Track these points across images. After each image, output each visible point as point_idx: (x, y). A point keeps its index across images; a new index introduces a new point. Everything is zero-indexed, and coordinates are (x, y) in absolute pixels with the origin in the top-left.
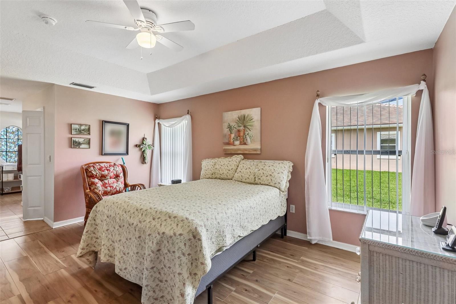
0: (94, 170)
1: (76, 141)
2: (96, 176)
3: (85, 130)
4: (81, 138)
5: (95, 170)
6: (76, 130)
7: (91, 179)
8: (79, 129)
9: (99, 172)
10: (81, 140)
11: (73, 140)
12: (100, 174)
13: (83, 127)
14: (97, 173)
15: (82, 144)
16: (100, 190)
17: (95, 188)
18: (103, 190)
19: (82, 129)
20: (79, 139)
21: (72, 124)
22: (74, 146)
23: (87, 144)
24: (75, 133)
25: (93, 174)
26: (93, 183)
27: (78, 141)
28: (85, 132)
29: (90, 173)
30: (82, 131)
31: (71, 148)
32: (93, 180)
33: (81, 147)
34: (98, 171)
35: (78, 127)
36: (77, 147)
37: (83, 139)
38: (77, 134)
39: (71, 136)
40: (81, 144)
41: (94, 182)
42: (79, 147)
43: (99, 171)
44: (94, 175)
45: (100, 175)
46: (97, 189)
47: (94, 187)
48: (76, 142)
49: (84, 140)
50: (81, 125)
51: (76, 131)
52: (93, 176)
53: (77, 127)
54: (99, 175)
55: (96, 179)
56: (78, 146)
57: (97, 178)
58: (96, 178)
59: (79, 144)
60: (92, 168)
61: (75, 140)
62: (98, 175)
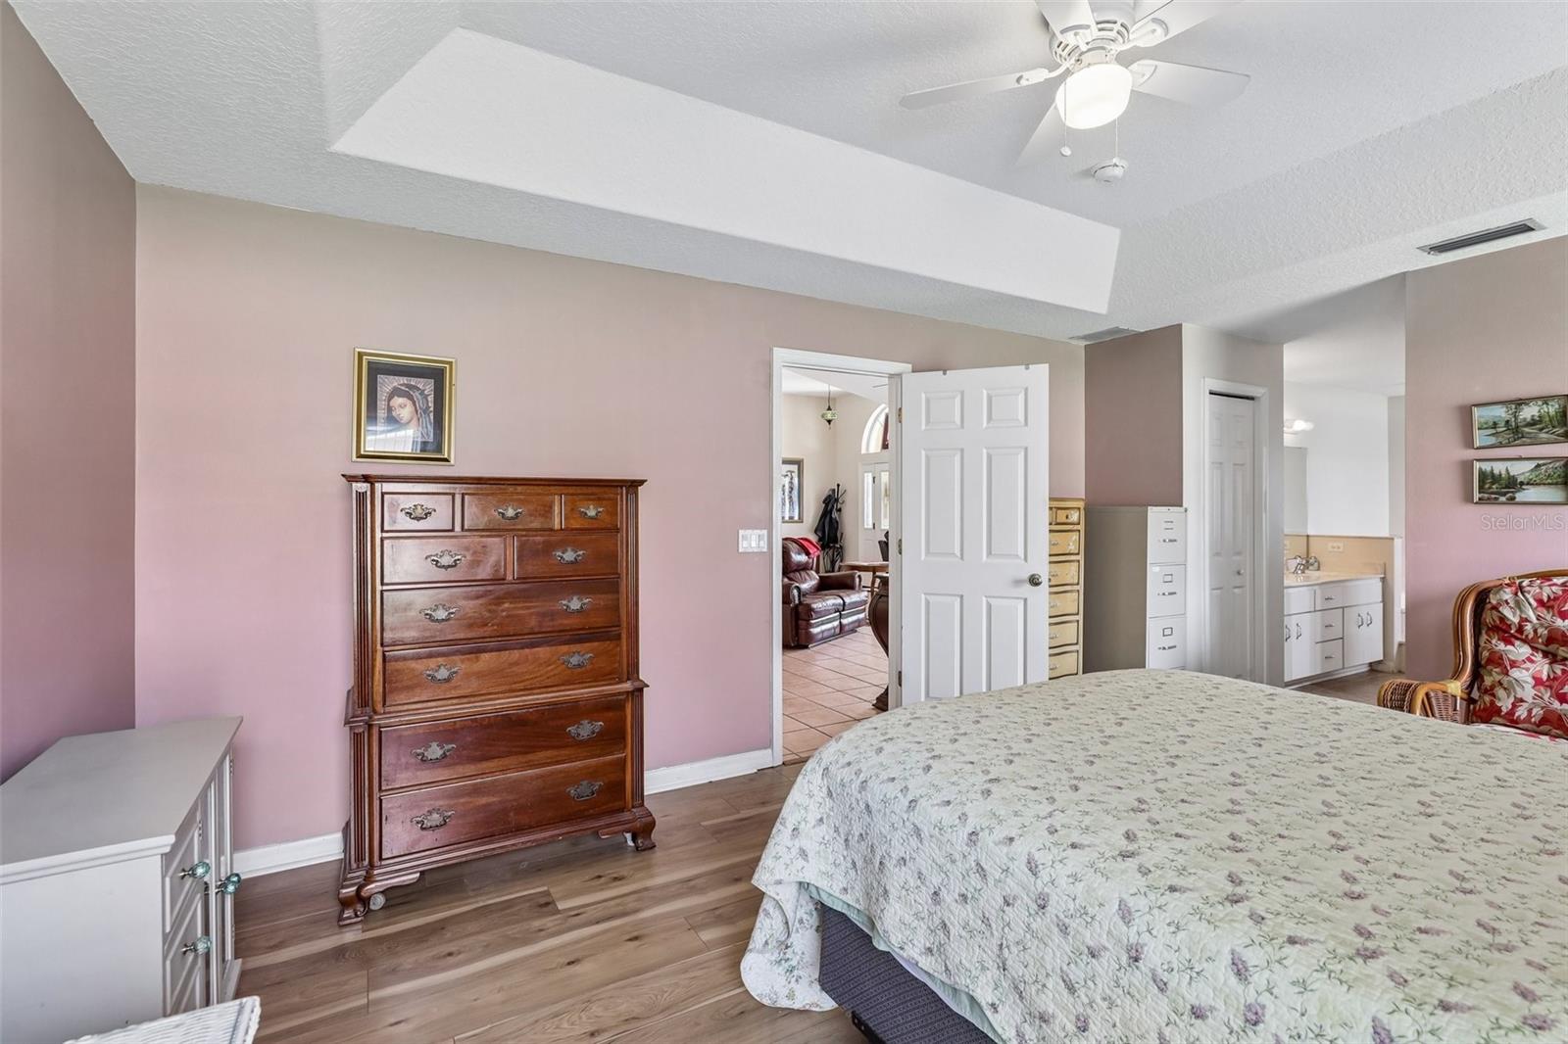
0: (1512, 604)
1: (1496, 472)
2: (1520, 630)
3: (1540, 421)
4: (1520, 459)
5: (1518, 604)
6: (1495, 428)
7: (1494, 641)
8: (1507, 422)
9: (1539, 617)
10: (1521, 470)
11: (1480, 469)
12: (1542, 625)
13: (1529, 412)
14: (1527, 620)
15: (1528, 484)
16: (1522, 700)
17: (1500, 683)
18: (1539, 701)
19: (1525, 419)
20: (1508, 464)
21: (1475, 405)
22: (1486, 495)
23: (1556, 484)
24: (1492, 440)
25: (1503, 619)
26: (1497, 660)
27: (1504, 472)
28: (1541, 430)
29: (1494, 612)
30: (1527, 430)
31: (1472, 501)
32: (1502, 646)
33: (1520, 497)
34: (1534, 610)
35: (1503, 415)
36: (1503, 499)
37: (1532, 465)
38: (1500, 445)
39: (1470, 454)
40: (1522, 483)
41: (1501, 658)
42: (1513, 498)
43: (1543, 612)
44: (1509, 626)
45: (1540, 631)
46: (1505, 689)
47: (1498, 678)
48: (1495, 478)
49: (1538, 466)
50: (1520, 403)
51: (1494, 431)
52: (1506, 632)
53: (1498, 414)
54: (1535, 631)
55: (1517, 643)
56: (1504, 494)
57: (1525, 641)
58: (1517, 639)
59: (1512, 484)
60: (1507, 595)
61: (1489, 469)
62: (1528, 627)
